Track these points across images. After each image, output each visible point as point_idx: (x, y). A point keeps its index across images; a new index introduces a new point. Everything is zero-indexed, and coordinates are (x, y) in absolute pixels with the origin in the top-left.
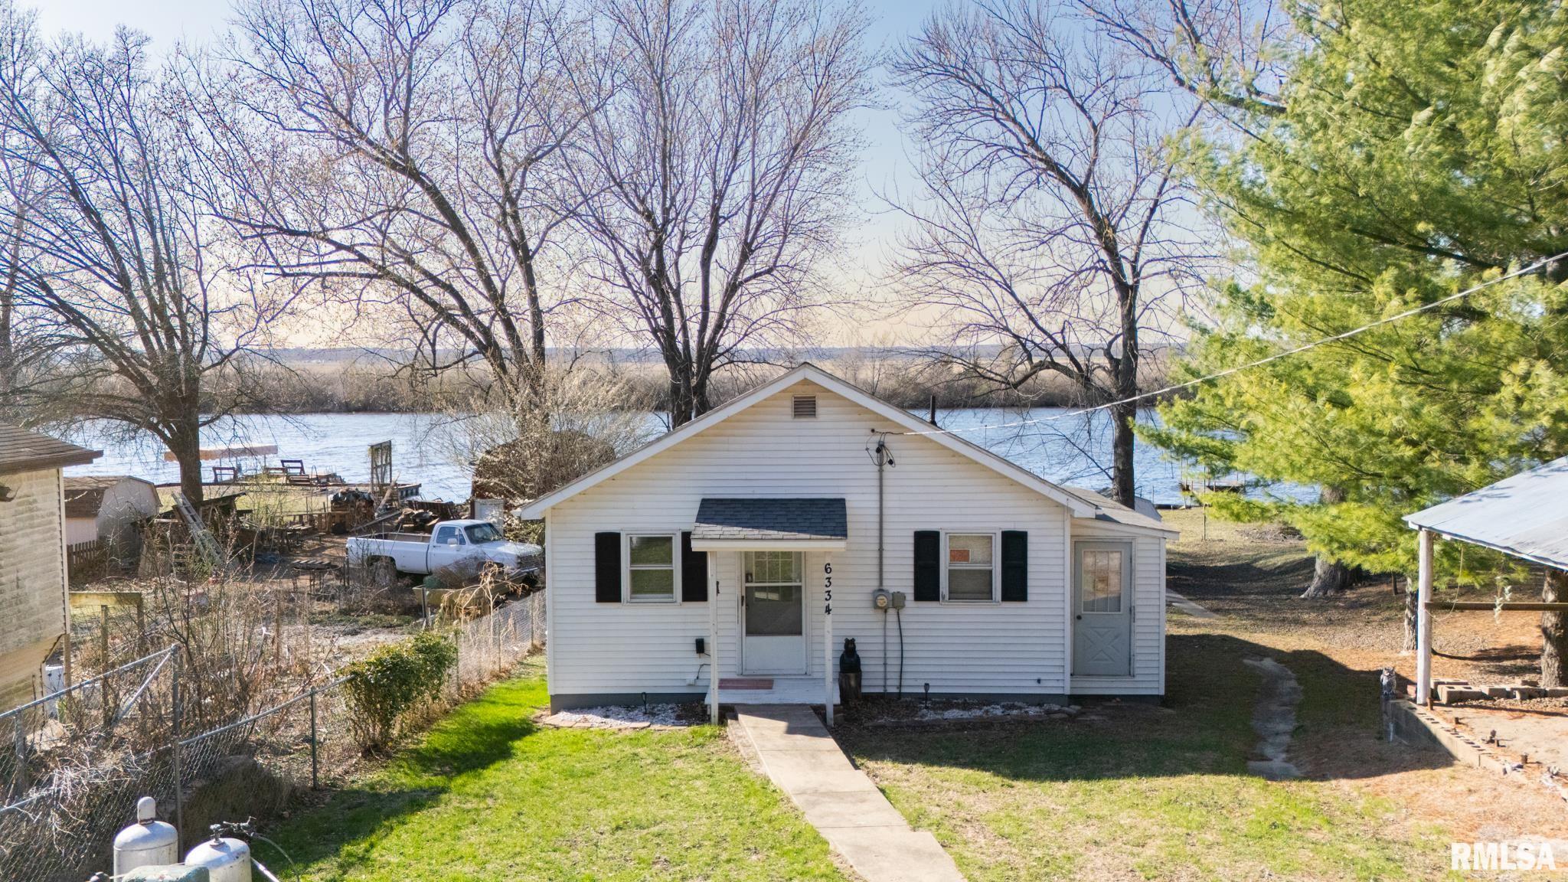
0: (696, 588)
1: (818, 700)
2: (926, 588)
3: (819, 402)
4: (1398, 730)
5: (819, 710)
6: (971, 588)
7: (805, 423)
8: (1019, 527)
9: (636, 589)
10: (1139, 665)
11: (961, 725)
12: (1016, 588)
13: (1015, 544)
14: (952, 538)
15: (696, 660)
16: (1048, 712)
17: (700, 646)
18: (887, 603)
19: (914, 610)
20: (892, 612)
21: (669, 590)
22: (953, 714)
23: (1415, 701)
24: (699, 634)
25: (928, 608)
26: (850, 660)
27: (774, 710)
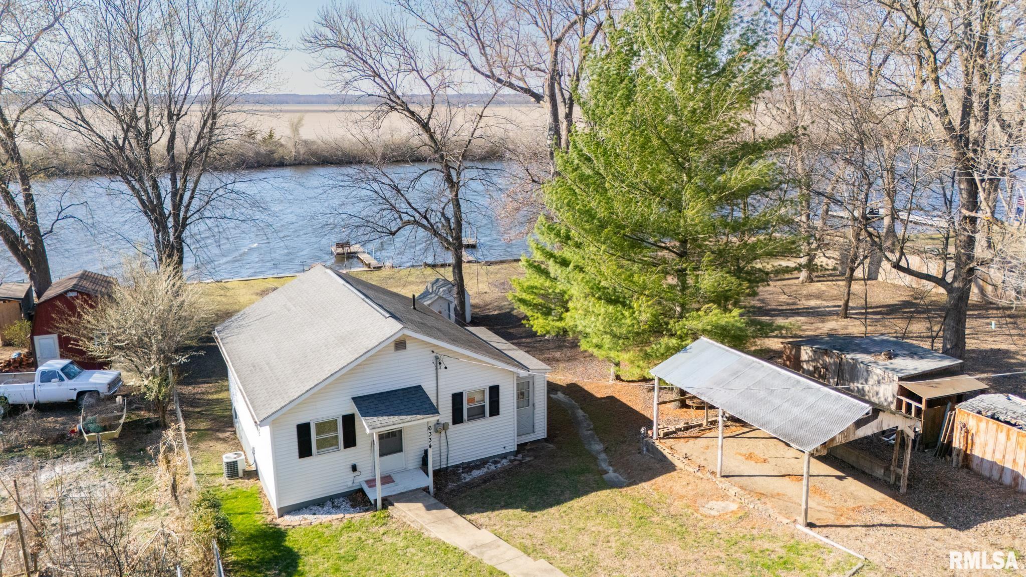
0: (350, 441)
1: (424, 485)
2: (457, 418)
3: (407, 342)
4: (648, 450)
5: (426, 489)
6: (478, 413)
7: (401, 353)
8: (496, 384)
9: (319, 447)
10: (537, 427)
11: (485, 480)
12: (495, 410)
13: (494, 391)
14: (468, 393)
15: (352, 474)
16: (510, 461)
17: (354, 468)
18: (441, 428)
19: (453, 429)
20: (443, 433)
21: (337, 444)
22: (476, 473)
23: (652, 437)
24: (353, 462)
27: (408, 497)
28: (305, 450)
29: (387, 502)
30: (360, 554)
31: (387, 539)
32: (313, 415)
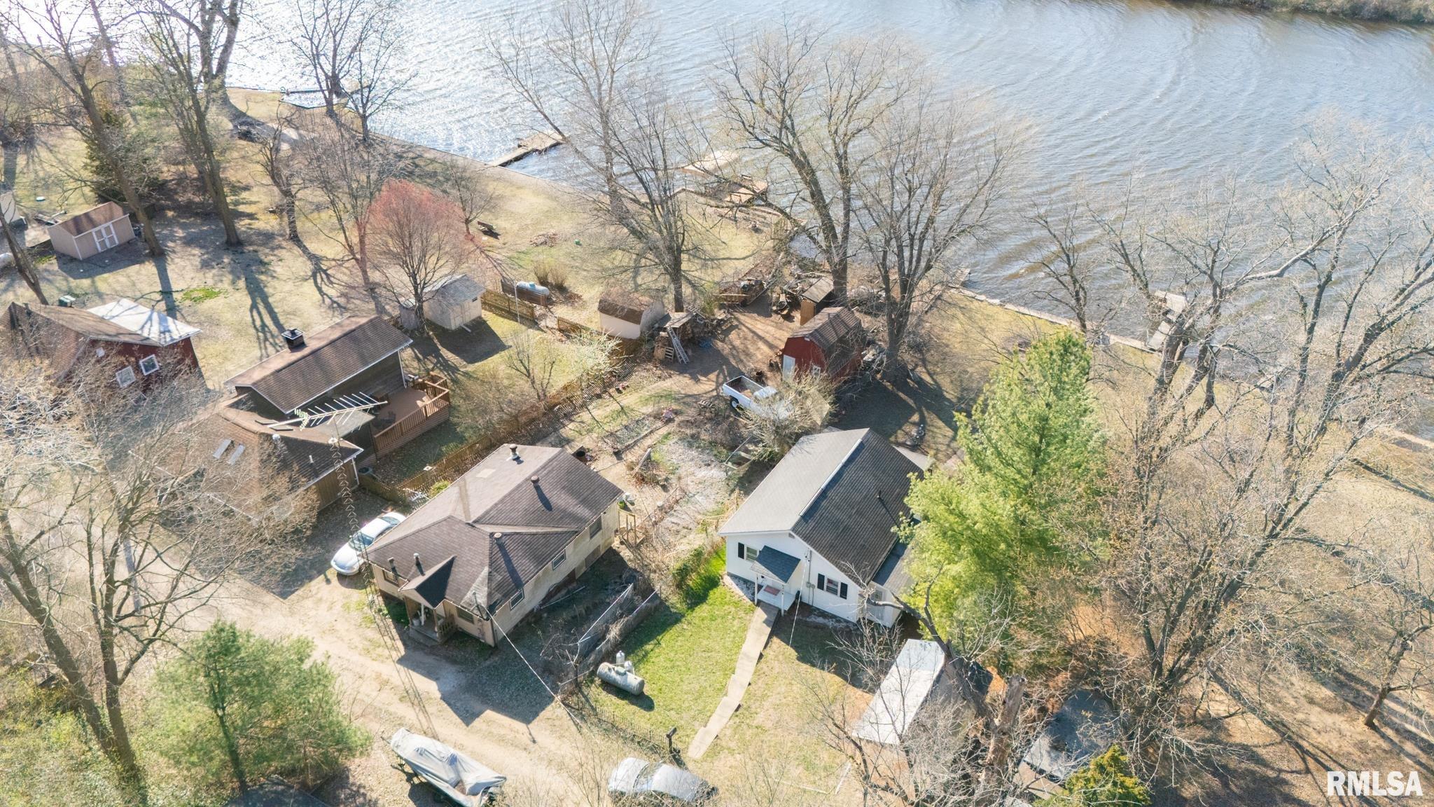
5: (779, 611)
8: (846, 583)
14: (828, 578)
18: (809, 584)
19: (817, 590)
20: (811, 588)
25: (821, 591)
26: (797, 597)
27: (767, 608)
28: (740, 555)
29: (759, 603)
30: (719, 621)
31: (735, 622)
32: (748, 543)
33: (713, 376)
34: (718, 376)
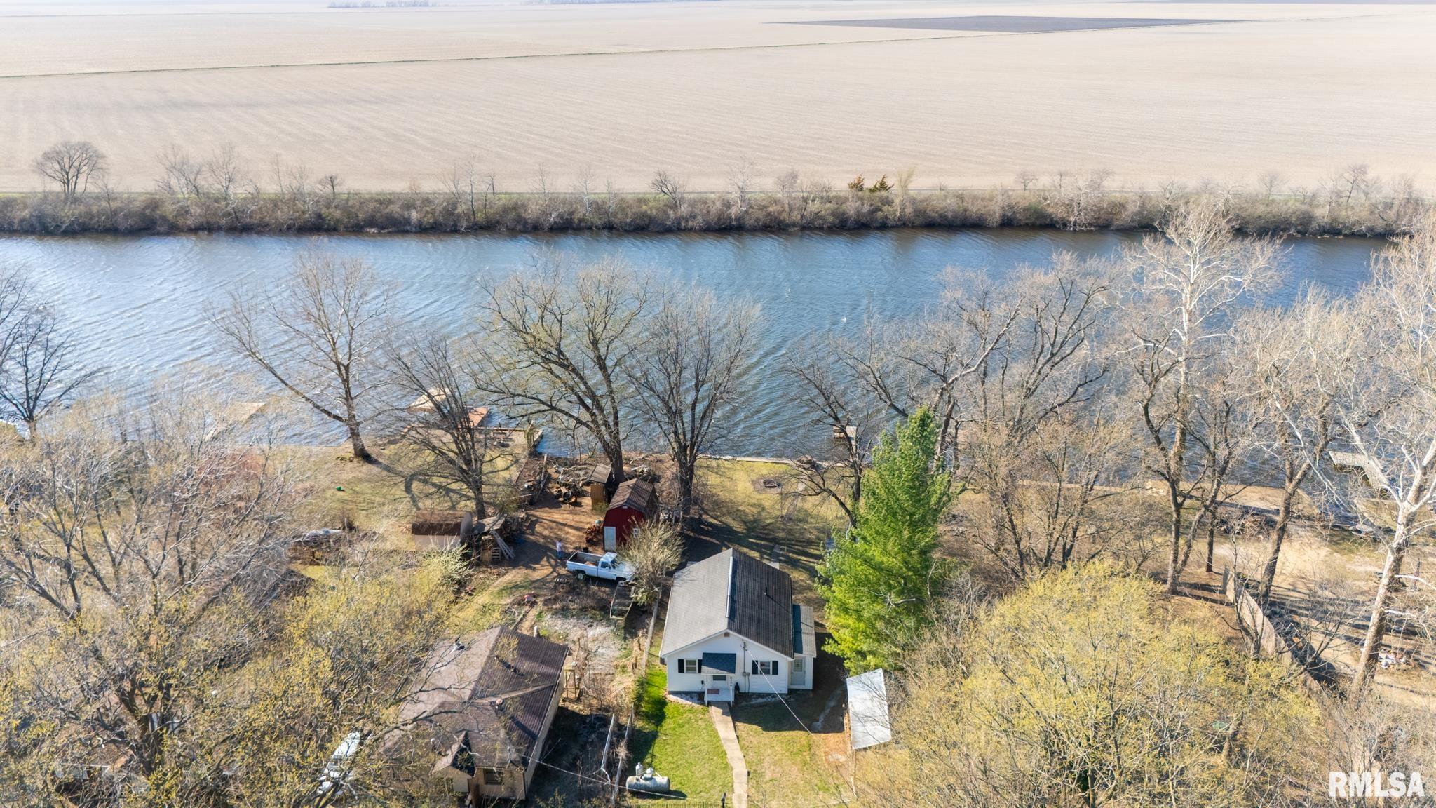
1: (729, 700)
2: (755, 671)
3: (731, 635)
5: (729, 703)
6: (765, 672)
7: (727, 639)
8: (776, 660)
9: (688, 669)
10: (805, 683)
11: (761, 705)
12: (775, 672)
13: (776, 663)
14: (761, 662)
15: (699, 685)
17: (702, 682)
18: (745, 674)
19: (753, 677)
20: (747, 677)
22: (760, 700)
24: (703, 679)
25: (755, 676)
26: (737, 687)
27: (718, 704)
28: (681, 670)
29: (710, 704)
30: (687, 726)
31: (700, 722)
32: (686, 657)
33: (544, 561)
34: (548, 560)
